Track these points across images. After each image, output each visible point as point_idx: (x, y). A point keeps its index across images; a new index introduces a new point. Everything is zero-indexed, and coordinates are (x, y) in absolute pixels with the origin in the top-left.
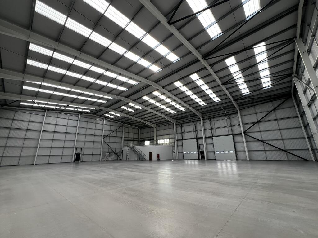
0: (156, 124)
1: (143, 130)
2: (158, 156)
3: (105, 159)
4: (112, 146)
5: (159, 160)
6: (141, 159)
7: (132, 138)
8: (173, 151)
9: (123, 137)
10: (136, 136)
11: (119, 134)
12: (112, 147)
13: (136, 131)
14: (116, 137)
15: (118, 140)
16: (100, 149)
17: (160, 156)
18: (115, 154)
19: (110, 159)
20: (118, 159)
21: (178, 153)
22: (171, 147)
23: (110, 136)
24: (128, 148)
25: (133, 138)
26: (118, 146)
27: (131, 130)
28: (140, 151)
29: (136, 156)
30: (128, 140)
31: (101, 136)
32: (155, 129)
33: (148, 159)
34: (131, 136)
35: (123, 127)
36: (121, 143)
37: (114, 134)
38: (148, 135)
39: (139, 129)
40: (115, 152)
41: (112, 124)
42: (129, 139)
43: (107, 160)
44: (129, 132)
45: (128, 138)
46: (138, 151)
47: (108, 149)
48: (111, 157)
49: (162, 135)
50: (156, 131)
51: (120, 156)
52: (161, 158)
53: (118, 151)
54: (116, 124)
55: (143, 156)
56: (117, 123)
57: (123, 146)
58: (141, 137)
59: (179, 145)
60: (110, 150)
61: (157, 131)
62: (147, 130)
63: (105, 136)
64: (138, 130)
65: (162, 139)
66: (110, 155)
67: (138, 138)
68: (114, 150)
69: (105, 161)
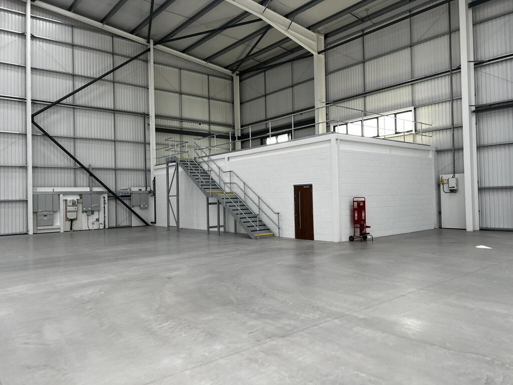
0: (326, 36)
1: (255, 83)
2: (358, 210)
3: (59, 223)
4: (91, 156)
5: (364, 236)
6: (242, 231)
7: (200, 122)
8: (439, 184)
9: (152, 114)
10: (220, 114)
11: (127, 99)
12: (94, 166)
13: (220, 87)
14: (114, 111)
15: (128, 128)
16: (19, 174)
17: (371, 216)
18: (115, 196)
19: (84, 223)
20: (135, 222)
21: (481, 190)
22: (431, 155)
23: (74, 107)
24: (172, 171)
25: (210, 123)
26: (128, 157)
27: (194, 82)
28: (235, 180)
29: (213, 208)
30: (181, 132)
31: (23, 101)
32: (319, 61)
33: (289, 229)
34: (196, 110)
35: (146, 61)
36: (146, 144)
37: (98, 95)
38: (280, 104)
39: (237, 79)
40: (113, 189)
41: (81, 37)
42: (187, 125)
43: (72, 232)
44: (184, 90)
45: (181, 120)
46: (227, 180)
47: (69, 176)
48: (96, 216)
49: (365, 94)
50: (327, 73)
51: (146, 208)
52: (376, 226)
53: (129, 183)
54: (104, 42)
55: (255, 210)
56: (109, 38)
57: (153, 162)
58: (248, 120)
59: (486, 141)
60: (83, 177)
61: (331, 77)
62: (279, 77)
63: (43, 107)
64: (229, 82)
65: (365, 114)
66: (87, 204)
67: (230, 122)
68: (108, 179)
69: (55, 234)
